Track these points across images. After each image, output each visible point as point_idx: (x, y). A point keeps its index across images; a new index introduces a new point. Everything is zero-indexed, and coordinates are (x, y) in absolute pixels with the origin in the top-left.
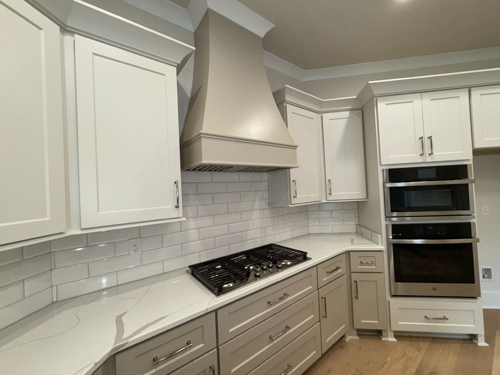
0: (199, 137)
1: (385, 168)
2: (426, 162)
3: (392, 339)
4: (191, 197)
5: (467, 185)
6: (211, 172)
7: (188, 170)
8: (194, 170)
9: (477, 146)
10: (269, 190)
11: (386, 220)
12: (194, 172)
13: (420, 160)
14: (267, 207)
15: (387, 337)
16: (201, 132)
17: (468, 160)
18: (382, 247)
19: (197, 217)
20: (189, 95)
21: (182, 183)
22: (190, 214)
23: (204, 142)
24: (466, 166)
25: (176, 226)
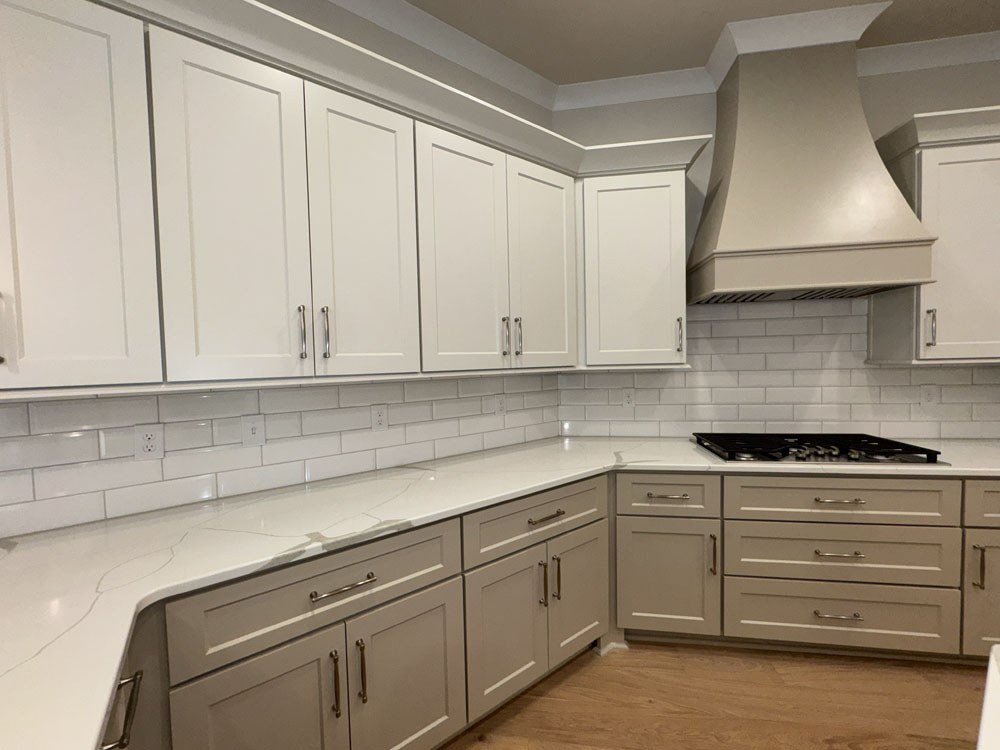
0: (712, 258)
4: (701, 343)
6: (735, 305)
7: (698, 303)
8: (708, 302)
10: (868, 333)
12: (707, 305)
14: (862, 365)
16: (715, 251)
19: (710, 370)
20: (705, 193)
21: (688, 322)
22: (699, 366)
23: (719, 264)
25: (678, 380)
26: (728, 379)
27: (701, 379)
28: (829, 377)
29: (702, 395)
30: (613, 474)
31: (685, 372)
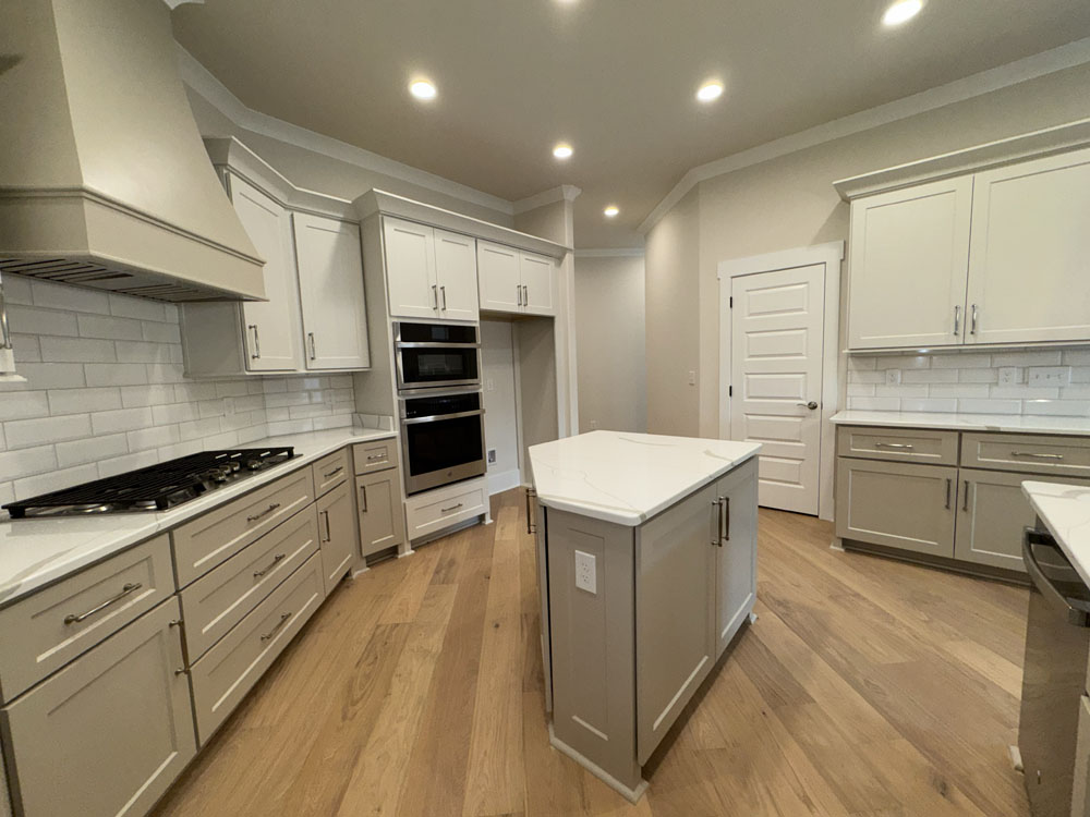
1: (396, 320)
2: (439, 319)
3: (409, 552)
5: (475, 350)
9: (483, 307)
10: (182, 343)
11: (398, 394)
13: (434, 315)
15: (404, 552)
16: (83, 186)
17: (475, 322)
18: (395, 431)
23: (89, 212)
24: (474, 328)
28: (156, 395)
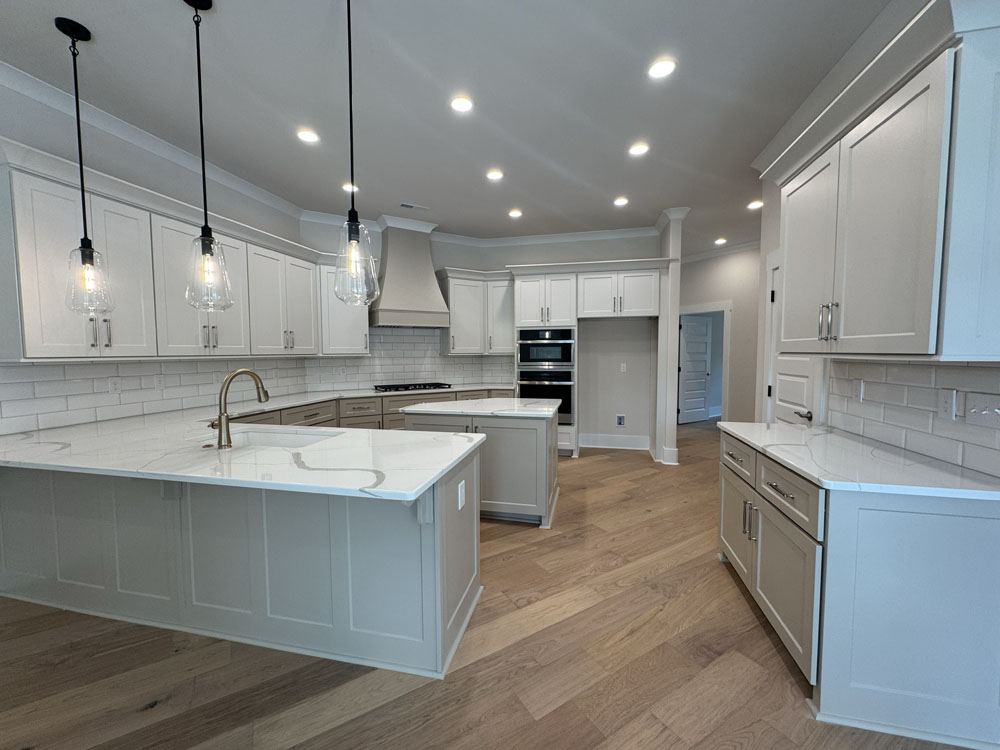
0: (379, 312)
1: (518, 329)
2: (545, 326)
5: (571, 344)
7: (374, 328)
9: (580, 316)
10: (440, 343)
11: (517, 368)
13: (542, 325)
14: (439, 356)
16: (380, 309)
17: (573, 326)
19: (380, 357)
21: (370, 335)
22: (375, 355)
23: (382, 314)
25: (367, 362)
26: (389, 362)
27: (377, 362)
28: (427, 361)
29: (378, 369)
30: (338, 400)
31: (370, 358)
